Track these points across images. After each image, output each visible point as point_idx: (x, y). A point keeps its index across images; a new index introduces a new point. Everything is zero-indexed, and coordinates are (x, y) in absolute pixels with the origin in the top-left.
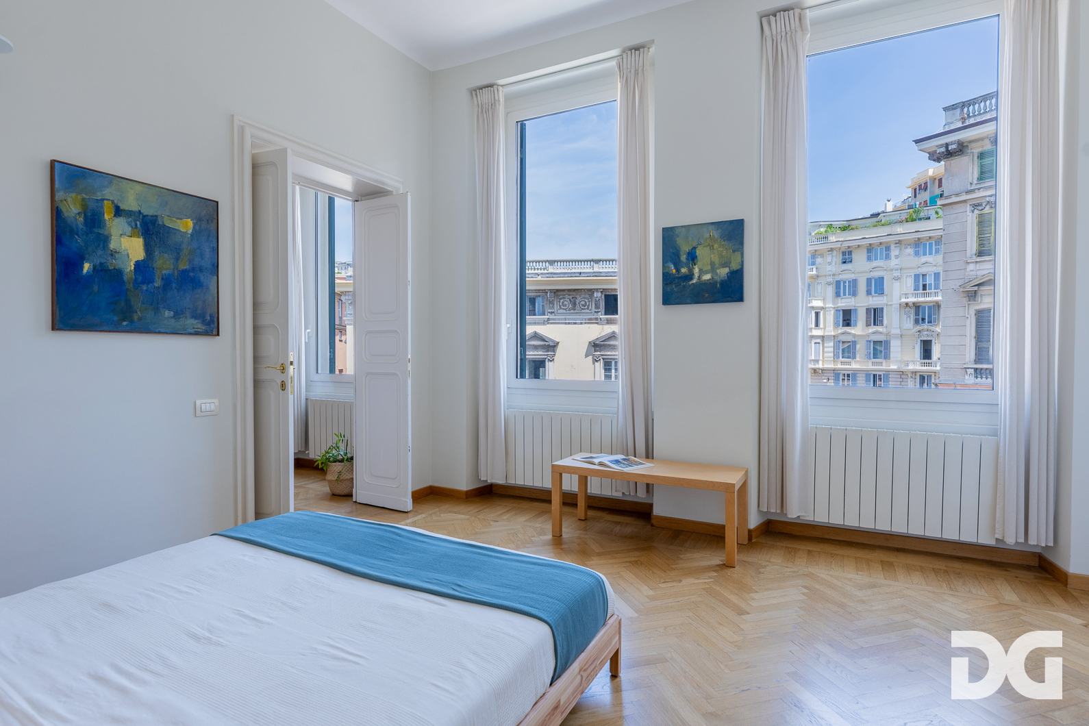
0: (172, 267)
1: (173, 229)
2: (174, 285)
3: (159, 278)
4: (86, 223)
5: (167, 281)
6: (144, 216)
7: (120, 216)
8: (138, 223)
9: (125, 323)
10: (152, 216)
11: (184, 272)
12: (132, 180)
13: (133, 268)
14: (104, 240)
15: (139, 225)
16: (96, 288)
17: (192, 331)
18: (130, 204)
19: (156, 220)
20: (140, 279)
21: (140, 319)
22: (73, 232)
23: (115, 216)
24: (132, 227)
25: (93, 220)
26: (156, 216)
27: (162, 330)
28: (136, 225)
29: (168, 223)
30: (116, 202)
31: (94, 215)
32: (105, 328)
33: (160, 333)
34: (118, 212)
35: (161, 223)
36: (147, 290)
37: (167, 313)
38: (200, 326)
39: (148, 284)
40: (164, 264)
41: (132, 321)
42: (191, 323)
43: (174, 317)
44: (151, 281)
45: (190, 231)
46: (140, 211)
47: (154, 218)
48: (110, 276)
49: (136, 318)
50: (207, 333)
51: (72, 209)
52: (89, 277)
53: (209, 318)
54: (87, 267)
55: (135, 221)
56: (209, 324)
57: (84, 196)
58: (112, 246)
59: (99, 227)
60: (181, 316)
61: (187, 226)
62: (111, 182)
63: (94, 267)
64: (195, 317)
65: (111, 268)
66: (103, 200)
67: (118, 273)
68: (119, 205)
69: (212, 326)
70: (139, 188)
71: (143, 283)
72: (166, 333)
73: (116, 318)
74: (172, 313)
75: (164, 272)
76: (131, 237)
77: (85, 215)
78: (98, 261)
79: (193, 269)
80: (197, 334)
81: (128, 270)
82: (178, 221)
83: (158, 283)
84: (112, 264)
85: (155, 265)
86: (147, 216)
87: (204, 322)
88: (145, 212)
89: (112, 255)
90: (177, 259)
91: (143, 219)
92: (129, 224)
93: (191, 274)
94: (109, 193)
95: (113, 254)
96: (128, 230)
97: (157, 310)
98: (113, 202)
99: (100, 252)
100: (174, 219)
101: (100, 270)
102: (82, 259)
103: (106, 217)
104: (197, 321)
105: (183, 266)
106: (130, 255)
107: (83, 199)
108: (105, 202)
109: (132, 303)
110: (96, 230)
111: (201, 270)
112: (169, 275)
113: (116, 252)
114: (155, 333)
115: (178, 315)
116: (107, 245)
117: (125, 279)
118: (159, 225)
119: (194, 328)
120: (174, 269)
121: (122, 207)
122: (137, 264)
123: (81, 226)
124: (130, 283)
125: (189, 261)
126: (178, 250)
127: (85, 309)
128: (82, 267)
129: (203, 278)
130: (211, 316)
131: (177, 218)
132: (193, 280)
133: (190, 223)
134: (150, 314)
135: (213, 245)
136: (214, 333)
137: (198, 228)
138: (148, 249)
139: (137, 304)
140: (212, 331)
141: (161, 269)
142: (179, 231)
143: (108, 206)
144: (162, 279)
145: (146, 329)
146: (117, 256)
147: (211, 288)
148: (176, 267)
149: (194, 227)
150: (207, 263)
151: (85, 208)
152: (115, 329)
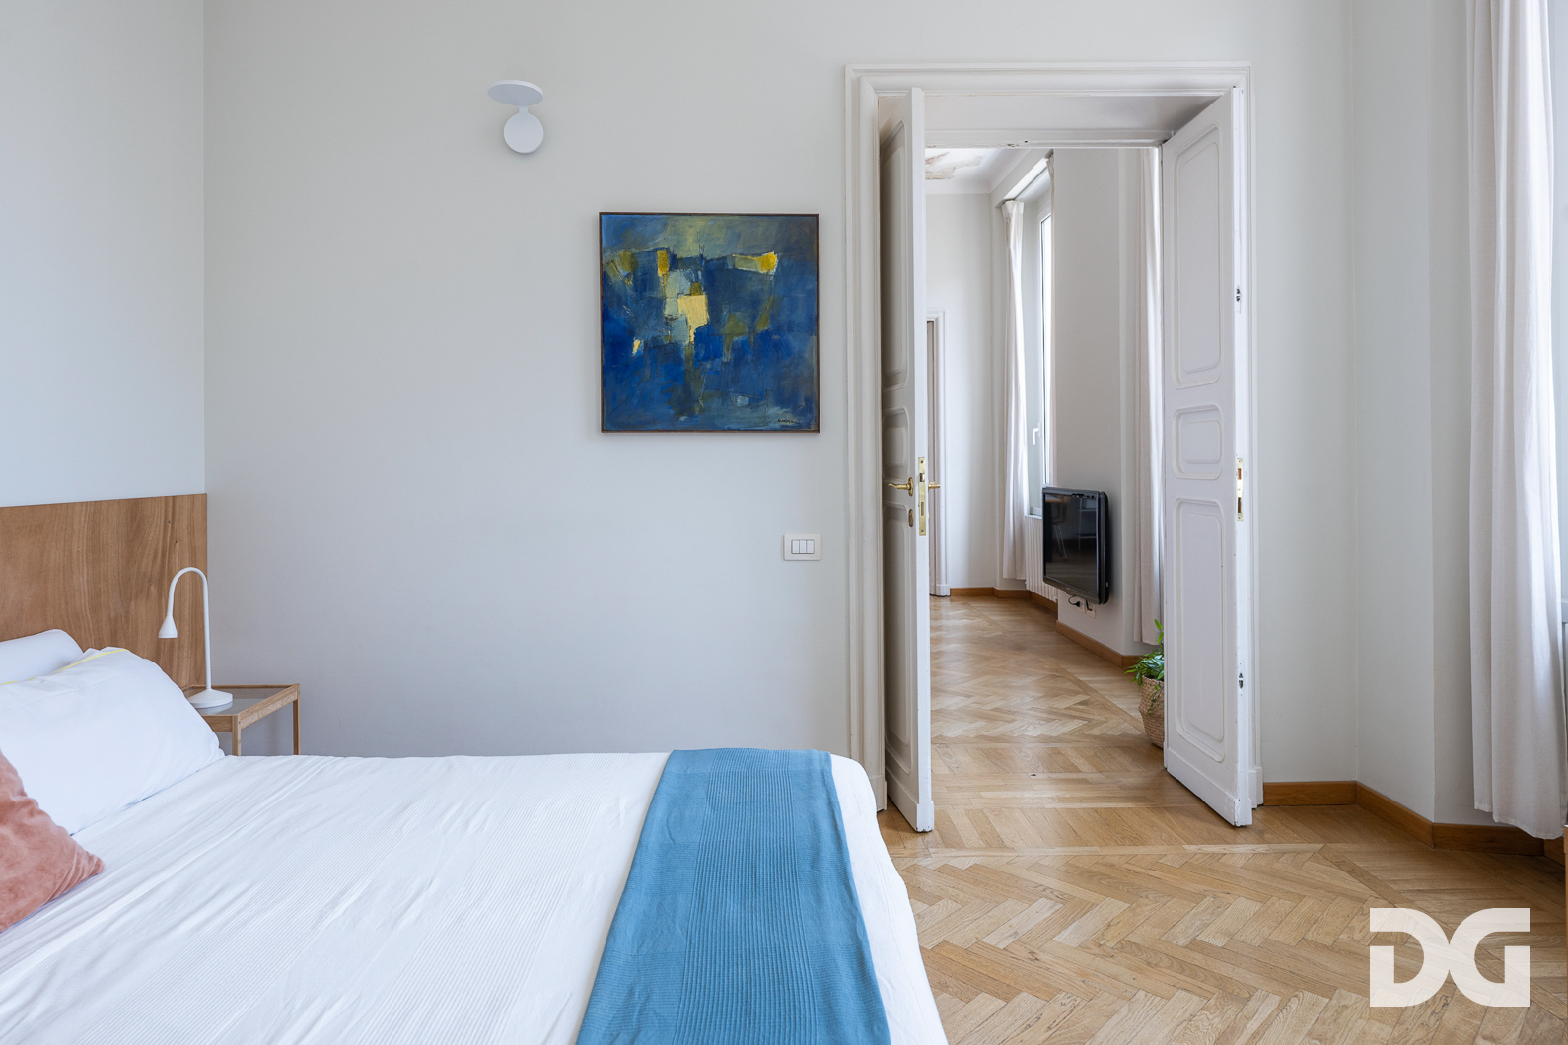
0: (747, 331)
1: (748, 272)
2: (749, 357)
3: (728, 350)
4: (636, 288)
5: (740, 352)
6: (708, 262)
7: (677, 268)
8: (700, 273)
9: (683, 419)
10: (718, 259)
11: (766, 335)
12: (691, 215)
13: (693, 340)
14: (659, 303)
15: (700, 277)
16: (647, 372)
17: (777, 426)
18: (690, 249)
19: (724, 264)
20: (702, 355)
21: (702, 411)
22: (621, 301)
23: (670, 270)
24: (692, 281)
25: (645, 281)
26: (725, 258)
27: (733, 426)
28: (697, 277)
29: (742, 266)
30: (671, 250)
31: (644, 274)
32: (659, 427)
33: (729, 430)
34: (675, 263)
35: (730, 267)
36: (711, 369)
37: (740, 401)
38: (789, 416)
39: (714, 360)
40: (736, 327)
41: (691, 415)
42: (774, 411)
43: (749, 405)
44: (717, 354)
45: (773, 272)
46: (702, 256)
47: (721, 262)
48: (664, 352)
49: (697, 409)
50: (797, 429)
51: (621, 272)
52: (640, 358)
53: (803, 404)
54: (637, 344)
55: (696, 272)
56: (801, 414)
57: (634, 251)
58: (667, 312)
59: (652, 289)
60: (761, 403)
61: (769, 263)
62: (664, 224)
63: (646, 344)
64: (781, 402)
65: (665, 343)
66: (656, 250)
67: (675, 347)
68: (676, 253)
69: (809, 416)
70: (700, 223)
71: (706, 358)
72: (738, 430)
73: (672, 412)
74: (747, 399)
75: (735, 339)
76: (690, 295)
77: (635, 275)
78: (650, 335)
79: (778, 330)
80: (784, 429)
81: (687, 343)
82: (755, 259)
83: (727, 356)
84: (666, 336)
85: (722, 331)
86: (712, 260)
87: (795, 411)
88: (709, 256)
89: (667, 324)
90: (754, 318)
91: (706, 267)
92: (688, 277)
93: (775, 337)
94: (663, 240)
95: (669, 322)
96: (687, 285)
97: (725, 397)
98: (667, 250)
99: (652, 323)
100: (750, 257)
101: (653, 347)
102: (631, 335)
103: (660, 273)
104: (784, 410)
105: (762, 328)
106: (689, 321)
107: (633, 256)
108: (658, 252)
109: (692, 388)
110: (647, 294)
111: (790, 330)
112: (743, 343)
113: (671, 320)
114: (723, 430)
115: (756, 401)
116: (661, 312)
117: (683, 356)
118: (728, 270)
119: (779, 421)
120: (749, 332)
121: (681, 254)
122: (699, 333)
123: (630, 292)
124: (689, 361)
125: (773, 317)
126: (755, 302)
127: (635, 401)
128: (632, 346)
129: (794, 341)
130: (808, 400)
131: (754, 255)
132: (777, 346)
133: (773, 259)
134: (716, 404)
135: (809, 286)
136: (813, 427)
137: (785, 264)
138: (713, 308)
139: (699, 390)
140: (808, 425)
141: (732, 335)
142: (757, 273)
143: (661, 258)
144: (733, 350)
145: (710, 426)
146: (673, 324)
147: (806, 355)
148: (752, 328)
149: (780, 263)
150: (800, 316)
151: (634, 265)
152: (671, 426)
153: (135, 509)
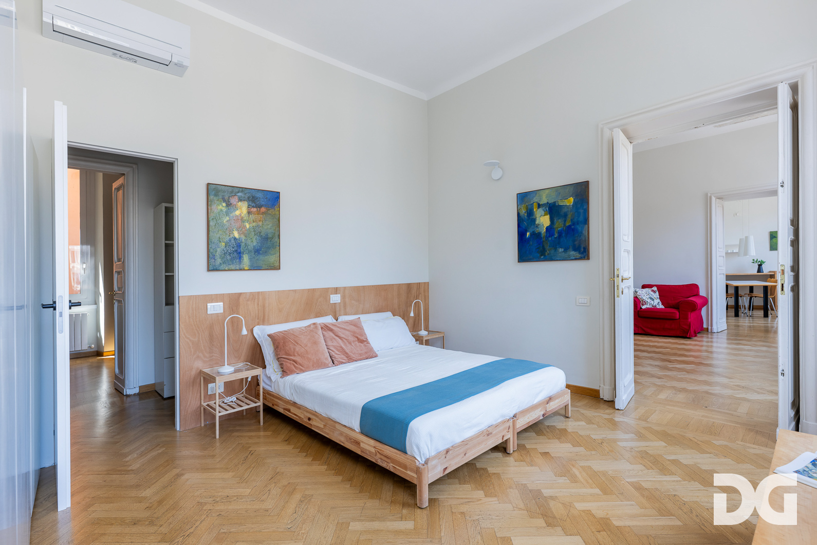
0: (563, 226)
1: (563, 205)
2: (564, 235)
3: (556, 233)
4: (527, 216)
5: (560, 233)
6: (550, 204)
7: (540, 208)
8: (547, 208)
9: (542, 257)
10: (553, 203)
11: (570, 226)
12: (544, 189)
13: (545, 231)
14: (534, 220)
15: (547, 210)
16: (531, 243)
17: (573, 258)
18: (544, 200)
19: (555, 204)
20: (548, 236)
21: (548, 254)
22: (523, 221)
23: (538, 208)
24: (545, 211)
25: (530, 213)
26: (555, 202)
27: (558, 259)
29: (561, 204)
31: (530, 211)
32: (535, 260)
33: (557, 260)
34: (539, 206)
36: (551, 240)
37: (561, 250)
38: (577, 255)
39: (552, 237)
40: (559, 225)
41: (545, 256)
42: (572, 253)
43: (564, 251)
44: (553, 235)
45: (572, 204)
46: (548, 202)
48: (536, 236)
49: (547, 254)
50: (581, 259)
51: (523, 212)
52: (529, 238)
53: (583, 250)
54: (528, 234)
56: (582, 253)
57: (527, 204)
58: (537, 223)
59: (532, 216)
60: (568, 250)
61: (571, 201)
62: (536, 194)
63: (531, 234)
64: (575, 250)
65: (537, 232)
67: (540, 234)
68: (539, 203)
69: (585, 254)
70: (547, 191)
71: (549, 237)
72: (560, 260)
73: (539, 255)
74: (563, 249)
75: (559, 229)
76: (544, 216)
77: (527, 212)
78: (531, 230)
79: (574, 224)
80: (576, 259)
81: (543, 232)
82: (565, 200)
83: (556, 235)
84: (537, 230)
85: (554, 227)
87: (580, 253)
88: (550, 202)
90: (565, 221)
91: (549, 206)
92: (543, 210)
93: (573, 227)
94: (536, 199)
95: (537, 226)
96: (543, 213)
97: (556, 249)
98: (537, 202)
99: (532, 227)
100: (563, 200)
101: (533, 234)
102: (526, 231)
103: (535, 210)
104: (576, 252)
105: (568, 224)
106: (544, 225)
107: (527, 206)
108: (534, 203)
109: (545, 247)
110: (531, 217)
111: (578, 224)
112: (561, 230)
114: (555, 260)
115: (566, 250)
116: (535, 222)
117: (542, 236)
118: (556, 206)
119: (574, 256)
121: (541, 203)
122: (547, 228)
123: (526, 217)
124: (544, 238)
125: (572, 220)
126: (565, 215)
127: (528, 252)
128: (526, 235)
129: (579, 228)
130: (584, 248)
131: (565, 199)
132: (573, 230)
133: (572, 199)
134: (553, 251)
135: (585, 207)
136: (586, 258)
137: (576, 200)
138: (552, 220)
139: (547, 247)
140: (584, 257)
141: (558, 228)
142: (566, 205)
143: (535, 205)
144: (558, 233)
145: (551, 259)
146: (539, 226)
147: (584, 232)
148: (565, 225)
149: (574, 201)
150: (581, 218)
151: (527, 208)
152: (538, 259)
153: (409, 286)
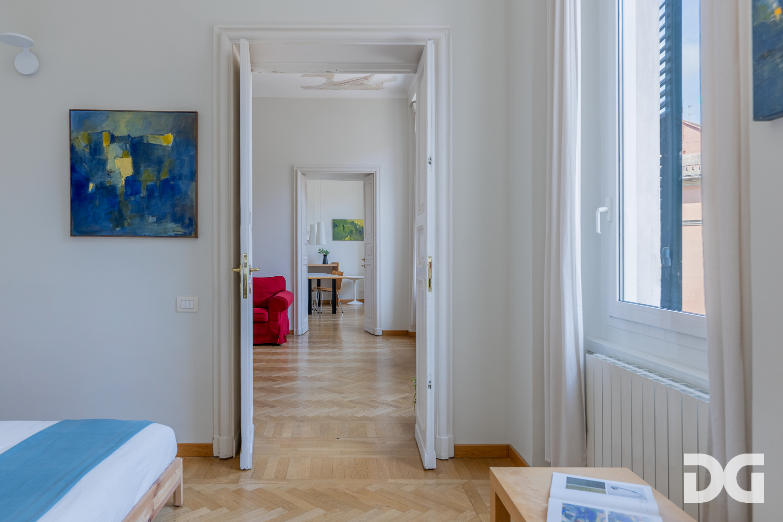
0: (155, 179)
1: (156, 145)
2: (156, 194)
3: (144, 189)
4: (91, 153)
5: (151, 191)
6: (132, 139)
7: (114, 142)
8: (128, 145)
9: (118, 229)
10: (138, 137)
11: (167, 181)
12: (122, 111)
13: (124, 184)
14: (103, 163)
15: (128, 147)
16: (97, 202)
17: (173, 234)
18: (122, 131)
19: (142, 140)
20: (129, 192)
21: (129, 225)
22: (82, 161)
23: (111, 143)
24: (123, 150)
25: (96, 149)
26: (142, 137)
27: (146, 234)
28: (126, 147)
29: (152, 141)
30: (111, 132)
31: (96, 145)
32: (104, 234)
33: (145, 236)
34: (113, 139)
35: (145, 142)
36: (134, 200)
37: (151, 219)
38: (179, 229)
39: (136, 195)
40: (149, 177)
41: (123, 227)
42: (171, 226)
43: (156, 222)
44: (138, 192)
45: (170, 144)
46: (129, 135)
47: (140, 138)
48: (106, 191)
49: (126, 224)
50: (184, 236)
51: (82, 145)
52: (93, 194)
53: (189, 221)
54: (91, 186)
55: (125, 144)
56: (187, 227)
57: (90, 132)
58: (109, 167)
59: (100, 154)
60: (163, 221)
61: (168, 140)
62: (107, 117)
63: (96, 186)
64: (175, 220)
65: (108, 185)
66: (102, 132)
67: (113, 188)
68: (114, 133)
69: (191, 228)
70: (128, 116)
71: (131, 195)
72: (150, 236)
73: (111, 225)
74: (155, 219)
75: (149, 183)
76: (122, 157)
77: (90, 146)
78: (98, 181)
79: (173, 178)
80: (177, 236)
81: (120, 185)
82: (160, 137)
83: (144, 193)
84: (108, 182)
85: (140, 178)
86: (135, 138)
87: (183, 225)
88: (133, 135)
89: (108, 175)
90: (159, 172)
91: (131, 142)
92: (121, 147)
93: (172, 183)
94: (107, 126)
95: (109, 174)
96: (120, 152)
97: (142, 217)
98: (109, 132)
99: (100, 174)
100: (157, 136)
101: (100, 187)
102: (88, 181)
103: (105, 145)
104: (177, 225)
105: (164, 176)
106: (122, 173)
107: (89, 135)
108: (104, 133)
109: (123, 212)
110: (97, 157)
111: (180, 178)
112: (153, 186)
113: (111, 172)
114: (141, 236)
115: (160, 219)
116: (105, 167)
117: (118, 193)
118: (144, 143)
119: (174, 231)
120: (156, 180)
121: (117, 134)
122: (127, 180)
123: (87, 155)
124: (121, 196)
125: (170, 171)
126: (160, 162)
127: (90, 219)
128: (88, 187)
129: (182, 185)
130: (191, 220)
131: (159, 135)
132: (173, 188)
133: (170, 137)
134: (137, 221)
135: (192, 153)
136: (193, 235)
137: (178, 140)
138: (136, 165)
139: (127, 213)
140: (190, 234)
141: (146, 181)
142: (161, 146)
143: (106, 138)
144: (147, 190)
145: (134, 234)
146: (112, 175)
147: (190, 193)
148: (158, 178)
149: (174, 140)
150: (186, 171)
151: (90, 141)
152: (112, 234)
